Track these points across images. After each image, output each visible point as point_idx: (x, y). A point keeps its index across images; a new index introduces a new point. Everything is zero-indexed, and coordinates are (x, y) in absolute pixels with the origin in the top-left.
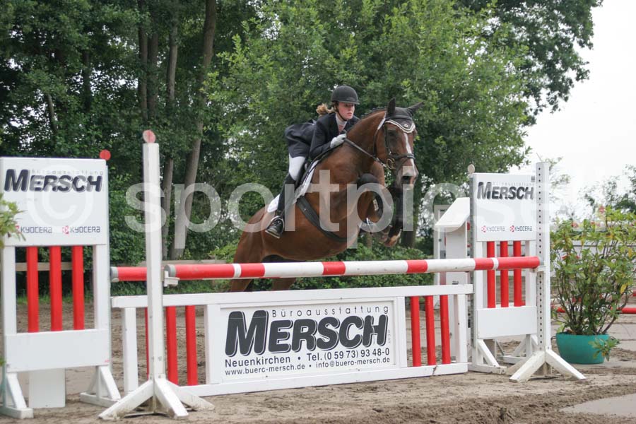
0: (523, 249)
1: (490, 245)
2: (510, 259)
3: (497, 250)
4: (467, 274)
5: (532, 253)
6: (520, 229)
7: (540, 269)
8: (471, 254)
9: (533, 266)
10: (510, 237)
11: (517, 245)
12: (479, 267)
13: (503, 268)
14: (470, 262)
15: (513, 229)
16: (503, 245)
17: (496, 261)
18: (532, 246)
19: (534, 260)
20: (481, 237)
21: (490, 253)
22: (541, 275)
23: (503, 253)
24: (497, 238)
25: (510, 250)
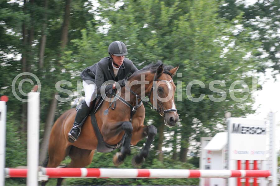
4: (224, 179)
6: (258, 153)
7: (270, 178)
13: (248, 176)
15: (254, 153)
16: (247, 162)
17: (243, 172)
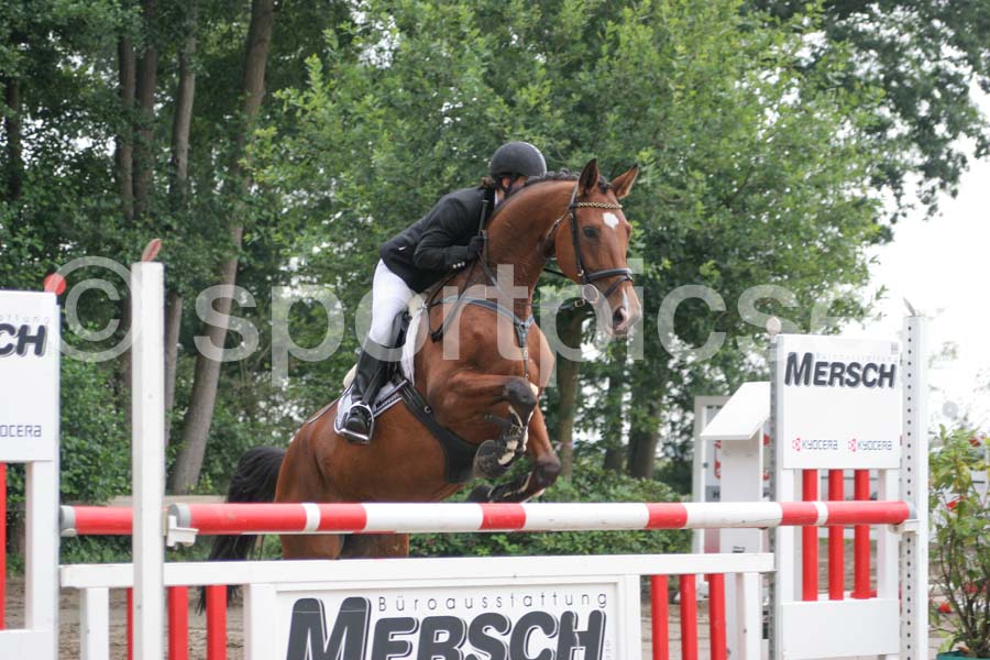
0: (873, 487)
1: (808, 476)
2: (848, 505)
3: (822, 486)
4: (761, 531)
5: (890, 495)
6: (869, 446)
7: (908, 526)
8: (770, 493)
9: (896, 519)
10: (848, 462)
11: (860, 476)
12: (788, 519)
13: (835, 523)
14: (772, 511)
15: (854, 445)
16: (834, 476)
17: (822, 508)
18: (892, 480)
19: (897, 508)
20: (792, 462)
21: (808, 492)
22: (910, 538)
23: (834, 493)
24: (822, 462)
25: (849, 487)
